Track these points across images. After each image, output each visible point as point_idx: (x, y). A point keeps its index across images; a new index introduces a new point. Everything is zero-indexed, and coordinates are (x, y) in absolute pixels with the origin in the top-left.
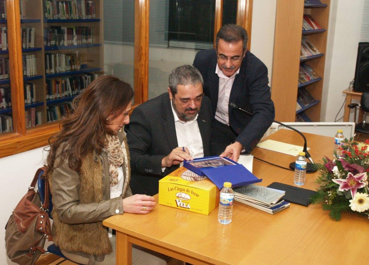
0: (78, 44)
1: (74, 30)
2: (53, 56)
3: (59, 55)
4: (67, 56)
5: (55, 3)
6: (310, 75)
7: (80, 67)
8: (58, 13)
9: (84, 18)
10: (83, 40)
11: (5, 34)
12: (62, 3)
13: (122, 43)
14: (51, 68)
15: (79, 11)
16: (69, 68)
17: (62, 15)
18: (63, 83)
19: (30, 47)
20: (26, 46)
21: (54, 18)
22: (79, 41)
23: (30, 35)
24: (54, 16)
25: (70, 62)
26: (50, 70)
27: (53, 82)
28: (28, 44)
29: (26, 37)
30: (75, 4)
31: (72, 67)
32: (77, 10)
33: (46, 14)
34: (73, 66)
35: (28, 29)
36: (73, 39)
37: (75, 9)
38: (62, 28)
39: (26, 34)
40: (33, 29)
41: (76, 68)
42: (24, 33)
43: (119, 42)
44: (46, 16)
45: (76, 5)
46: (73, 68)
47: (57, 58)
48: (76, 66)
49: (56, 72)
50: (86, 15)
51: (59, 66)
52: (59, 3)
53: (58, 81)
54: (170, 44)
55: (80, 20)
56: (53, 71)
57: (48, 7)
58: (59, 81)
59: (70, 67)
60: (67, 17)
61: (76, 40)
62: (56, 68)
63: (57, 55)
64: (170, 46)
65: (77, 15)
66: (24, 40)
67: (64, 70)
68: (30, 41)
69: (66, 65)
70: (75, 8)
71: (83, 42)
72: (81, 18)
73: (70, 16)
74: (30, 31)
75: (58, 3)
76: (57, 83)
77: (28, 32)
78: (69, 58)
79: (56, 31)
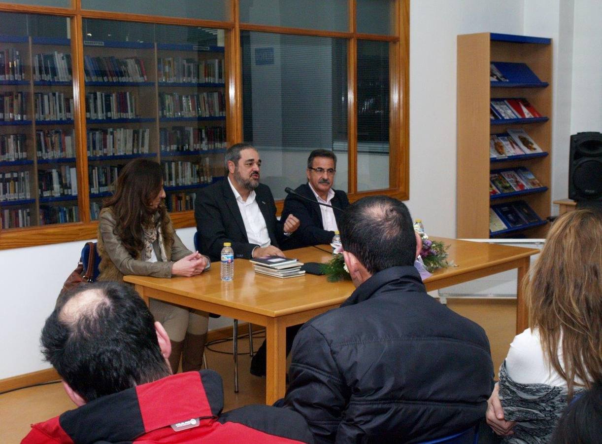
0: (208, 149)
1: (203, 130)
2: (173, 164)
3: (181, 163)
4: (193, 166)
5: (177, 97)
6: (527, 184)
7: (212, 179)
8: (181, 109)
9: (217, 115)
10: (216, 144)
11: (111, 137)
12: (187, 97)
13: (281, 148)
14: (170, 179)
15: (209, 107)
16: (196, 181)
17: (187, 112)
18: (187, 199)
19: (142, 153)
20: (138, 151)
21: (176, 116)
22: (210, 146)
23: (143, 137)
24: (176, 114)
25: (198, 173)
26: (169, 183)
27: (173, 197)
28: (140, 149)
29: (138, 140)
30: (204, 97)
31: (200, 179)
32: (207, 105)
33: (165, 111)
34: (202, 178)
35: (141, 131)
36: (202, 143)
37: (205, 105)
38: (187, 129)
39: (138, 137)
40: (148, 131)
41: (206, 180)
42: (136, 135)
43: (277, 148)
44: (165, 114)
45: (206, 99)
46: (202, 180)
47: (180, 167)
48: (205, 177)
49: (177, 184)
50: (220, 111)
51: (182, 178)
52: (182, 97)
53: (180, 196)
54: (334, 147)
55: (212, 118)
56: (173, 184)
57: (167, 102)
58: (182, 197)
59: (198, 179)
60: (194, 115)
61: (206, 144)
62: (178, 180)
63: (180, 163)
64: (334, 149)
65: (207, 112)
66: (136, 145)
67: (189, 183)
68: (143, 146)
69: (192, 176)
70: (204, 102)
71: (216, 146)
72: (213, 115)
73: (197, 113)
74: (144, 132)
75: (180, 98)
76: (179, 198)
77: (141, 133)
78: (197, 167)
79: (178, 132)
